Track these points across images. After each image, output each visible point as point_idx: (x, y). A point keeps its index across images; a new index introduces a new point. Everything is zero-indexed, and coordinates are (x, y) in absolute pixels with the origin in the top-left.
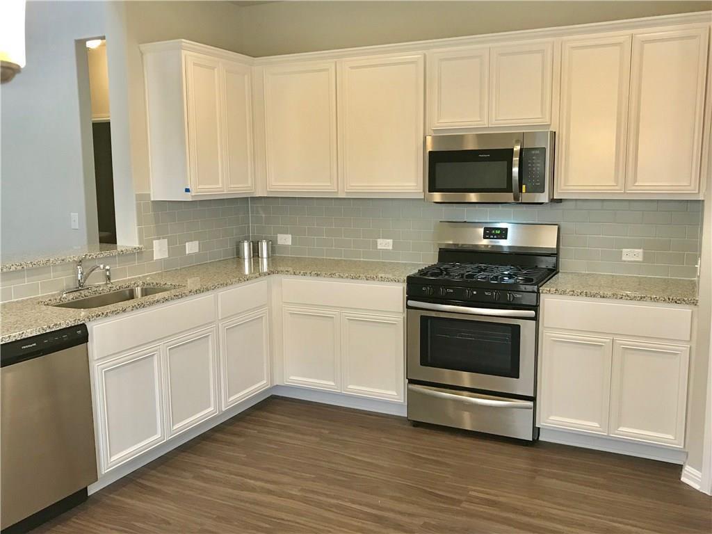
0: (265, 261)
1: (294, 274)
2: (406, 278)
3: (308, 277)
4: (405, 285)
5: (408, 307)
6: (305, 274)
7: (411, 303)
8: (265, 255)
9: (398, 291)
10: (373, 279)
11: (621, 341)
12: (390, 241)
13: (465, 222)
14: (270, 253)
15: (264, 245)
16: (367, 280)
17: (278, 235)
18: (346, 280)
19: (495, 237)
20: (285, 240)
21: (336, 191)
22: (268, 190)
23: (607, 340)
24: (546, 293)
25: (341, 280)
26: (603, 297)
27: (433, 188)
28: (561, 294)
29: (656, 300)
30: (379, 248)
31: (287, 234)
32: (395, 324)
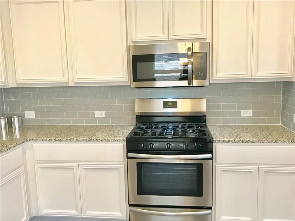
0: (17, 130)
1: (42, 140)
2: (125, 138)
3: (53, 142)
4: (125, 143)
5: (128, 158)
6: (50, 140)
7: (130, 155)
8: (17, 126)
9: (120, 147)
10: (102, 140)
11: (262, 168)
12: (103, 112)
13: (151, 99)
14: (20, 123)
15: (16, 120)
16: (97, 141)
17: (25, 112)
18: (82, 142)
19: (170, 107)
20: (30, 115)
21: (68, 82)
22: (17, 83)
23: (255, 168)
24: (218, 142)
25: (78, 142)
26: (253, 142)
27: (135, 79)
28: (227, 142)
29: (283, 142)
30: (96, 116)
31: (32, 111)
32: (118, 169)
